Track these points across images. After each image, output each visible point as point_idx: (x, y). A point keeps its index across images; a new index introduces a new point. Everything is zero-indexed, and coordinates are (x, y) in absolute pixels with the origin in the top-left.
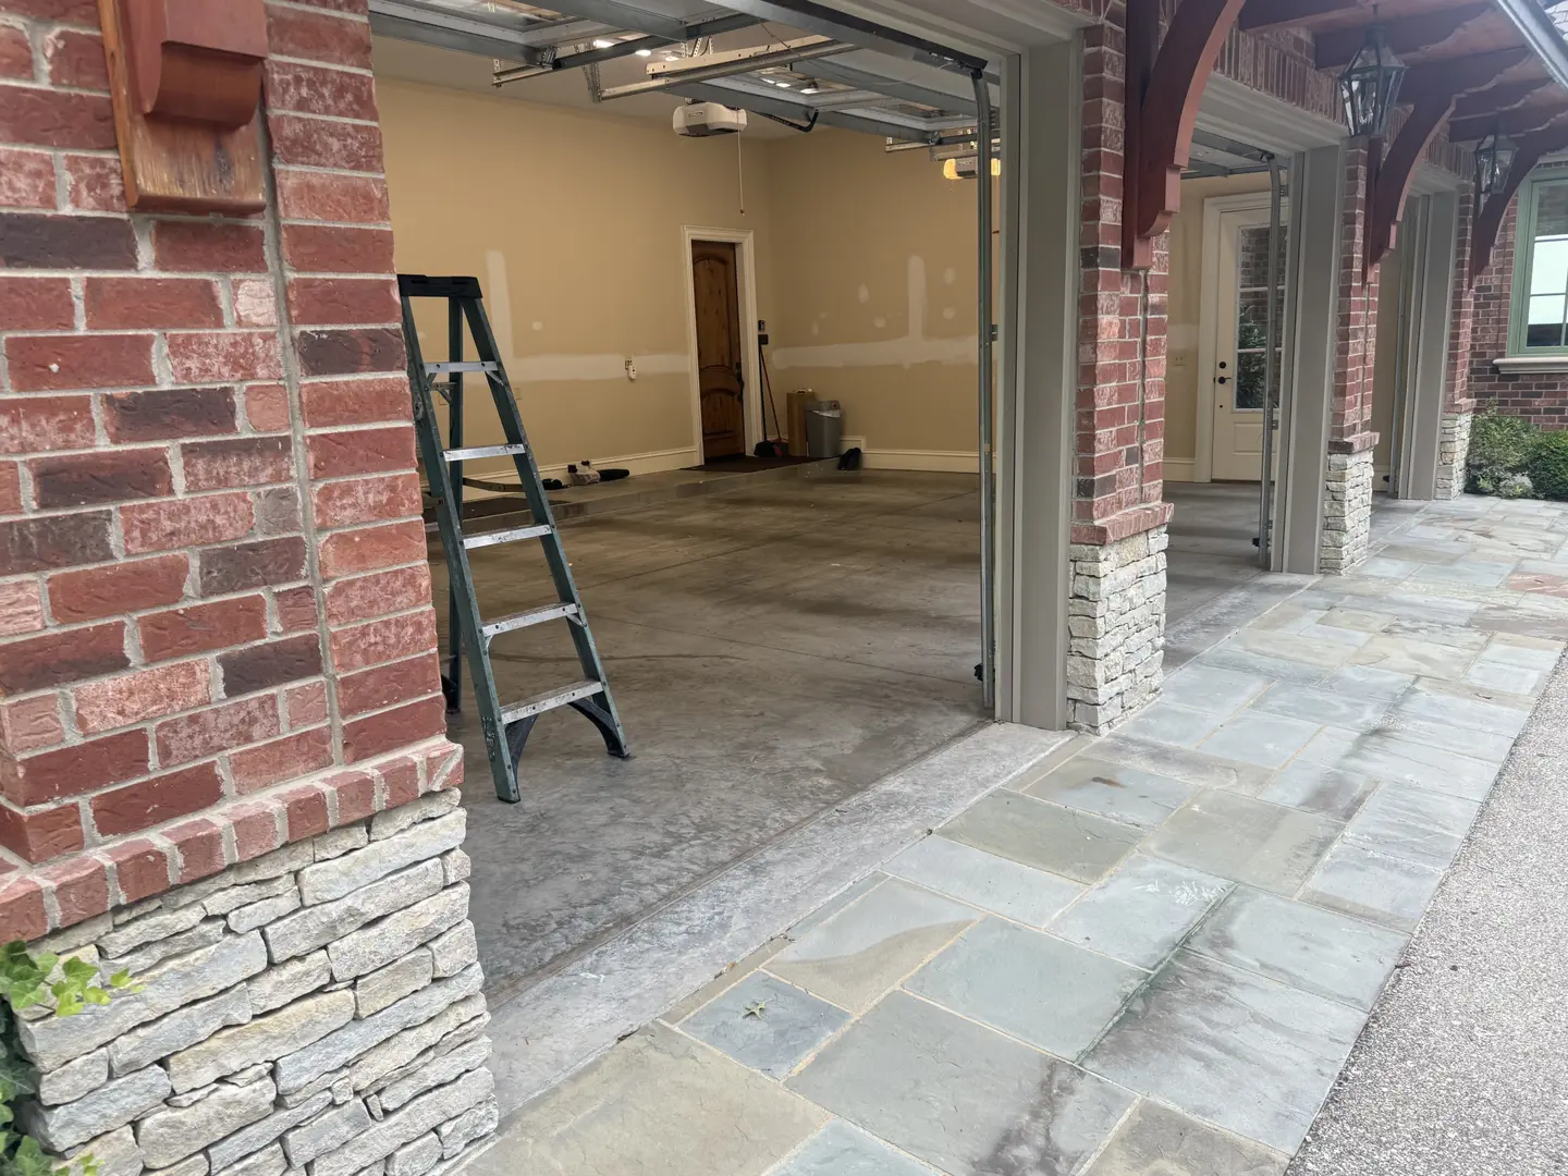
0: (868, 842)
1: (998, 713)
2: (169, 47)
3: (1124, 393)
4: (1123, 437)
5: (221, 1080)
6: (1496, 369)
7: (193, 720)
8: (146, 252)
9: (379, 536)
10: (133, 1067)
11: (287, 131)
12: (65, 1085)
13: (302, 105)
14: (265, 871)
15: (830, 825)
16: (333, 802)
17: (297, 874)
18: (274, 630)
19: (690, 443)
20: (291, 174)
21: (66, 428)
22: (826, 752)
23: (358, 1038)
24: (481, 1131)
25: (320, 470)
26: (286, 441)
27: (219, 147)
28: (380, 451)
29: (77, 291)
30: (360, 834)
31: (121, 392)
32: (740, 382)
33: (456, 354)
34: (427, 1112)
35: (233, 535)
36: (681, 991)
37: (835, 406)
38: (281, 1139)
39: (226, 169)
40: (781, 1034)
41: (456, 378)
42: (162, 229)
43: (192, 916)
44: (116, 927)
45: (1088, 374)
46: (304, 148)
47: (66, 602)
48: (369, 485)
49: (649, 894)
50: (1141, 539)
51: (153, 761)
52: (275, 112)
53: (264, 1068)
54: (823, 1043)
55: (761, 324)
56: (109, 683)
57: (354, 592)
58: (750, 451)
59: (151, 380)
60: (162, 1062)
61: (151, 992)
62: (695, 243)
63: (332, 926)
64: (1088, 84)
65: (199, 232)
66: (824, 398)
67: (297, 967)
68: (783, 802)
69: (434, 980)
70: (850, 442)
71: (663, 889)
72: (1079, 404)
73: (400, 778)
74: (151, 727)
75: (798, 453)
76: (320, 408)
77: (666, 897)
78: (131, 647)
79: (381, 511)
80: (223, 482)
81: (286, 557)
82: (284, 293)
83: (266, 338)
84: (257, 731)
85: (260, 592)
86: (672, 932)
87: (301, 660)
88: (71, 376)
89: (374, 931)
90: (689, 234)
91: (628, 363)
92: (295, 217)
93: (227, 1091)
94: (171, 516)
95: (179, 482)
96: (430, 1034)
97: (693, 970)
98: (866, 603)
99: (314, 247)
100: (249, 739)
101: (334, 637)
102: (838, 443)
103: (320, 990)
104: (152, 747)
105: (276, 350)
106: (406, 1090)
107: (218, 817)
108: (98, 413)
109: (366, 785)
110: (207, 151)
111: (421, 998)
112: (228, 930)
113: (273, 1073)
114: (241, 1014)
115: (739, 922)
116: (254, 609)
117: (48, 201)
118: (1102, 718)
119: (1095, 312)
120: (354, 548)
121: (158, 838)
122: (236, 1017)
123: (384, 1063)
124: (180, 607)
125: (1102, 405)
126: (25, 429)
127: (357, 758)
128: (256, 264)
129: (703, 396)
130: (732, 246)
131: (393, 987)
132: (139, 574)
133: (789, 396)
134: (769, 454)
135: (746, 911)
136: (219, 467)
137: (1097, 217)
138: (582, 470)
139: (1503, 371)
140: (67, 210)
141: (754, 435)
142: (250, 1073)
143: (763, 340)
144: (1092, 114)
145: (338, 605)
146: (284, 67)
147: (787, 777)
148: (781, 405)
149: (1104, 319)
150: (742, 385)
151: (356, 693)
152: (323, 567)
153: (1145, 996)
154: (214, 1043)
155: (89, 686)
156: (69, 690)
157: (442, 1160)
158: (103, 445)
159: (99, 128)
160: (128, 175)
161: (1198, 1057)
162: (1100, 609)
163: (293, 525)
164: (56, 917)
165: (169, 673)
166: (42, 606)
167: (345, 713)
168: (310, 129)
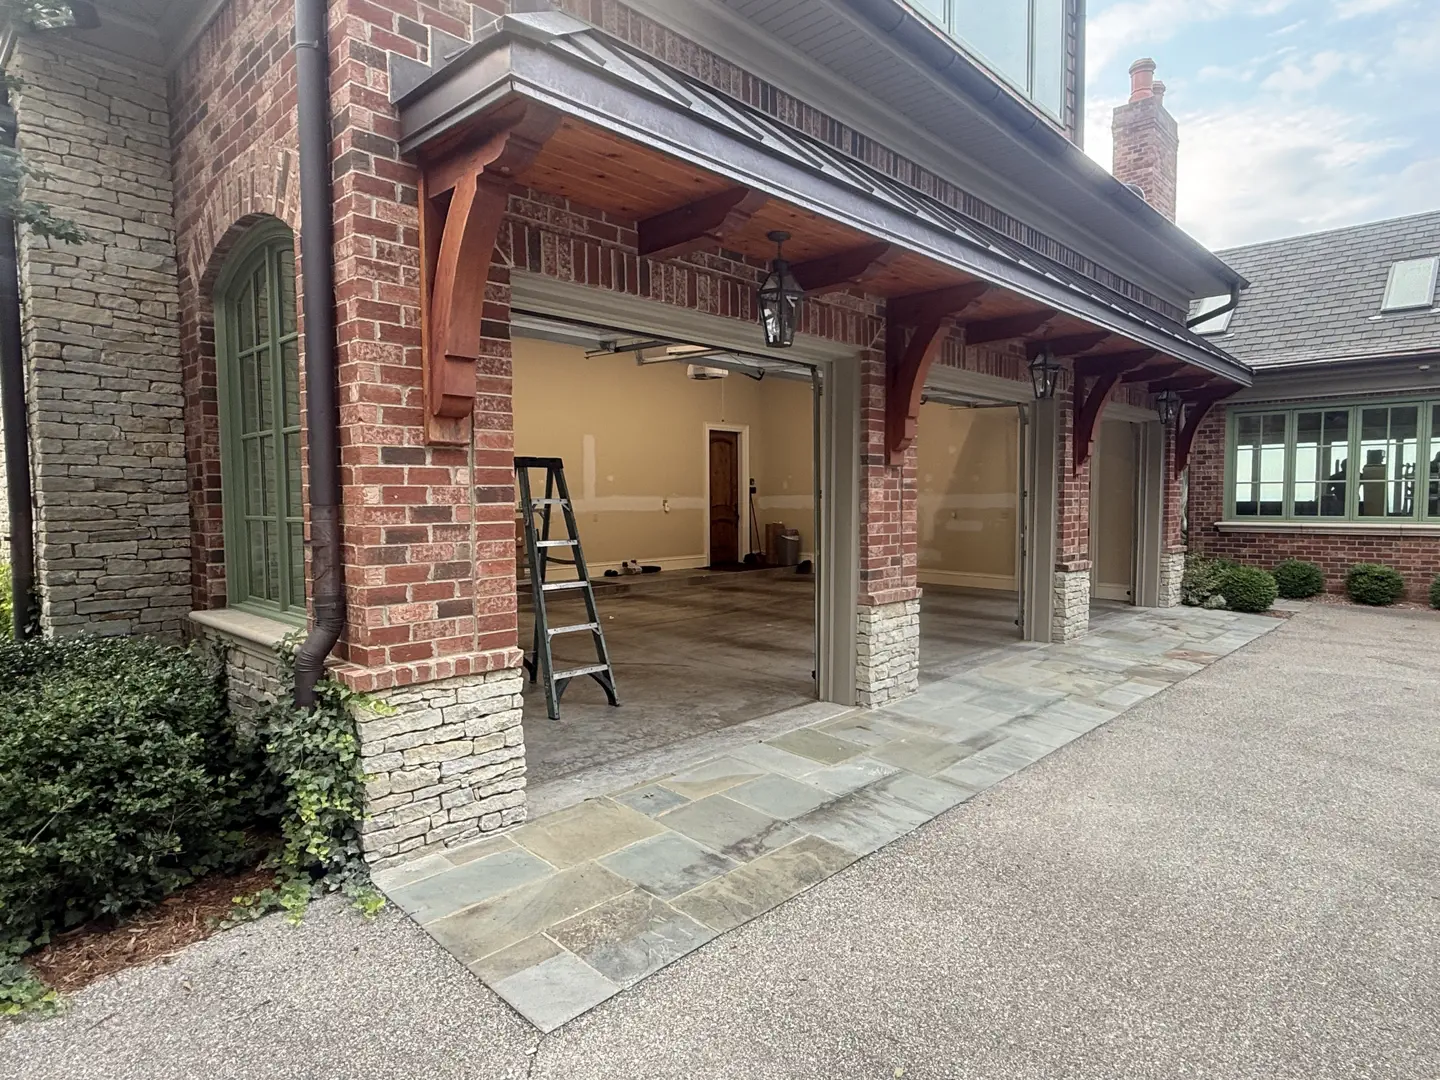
0: (728, 744)
1: (821, 697)
2: (445, 396)
3: (889, 528)
4: (887, 551)
5: (421, 765)
6: (1216, 528)
7: (426, 625)
8: (429, 459)
9: (500, 564)
10: (392, 750)
11: (480, 417)
12: (370, 749)
13: (485, 408)
14: (445, 686)
15: (711, 737)
16: (472, 663)
17: (456, 689)
18: (457, 596)
19: (702, 553)
20: (480, 432)
21: (397, 517)
22: (724, 709)
23: (473, 762)
24: (519, 819)
25: (479, 538)
26: (468, 526)
27: (457, 424)
28: (503, 532)
29: (406, 472)
30: (481, 678)
31: (415, 506)
32: (737, 516)
33: (549, 495)
34: (496, 803)
35: (447, 558)
36: (618, 788)
37: (796, 533)
38: (439, 795)
39: (458, 431)
40: (657, 804)
41: (548, 506)
42: (435, 451)
43: (418, 697)
44: (394, 695)
45: (865, 517)
46: (485, 423)
47: (392, 576)
48: (497, 544)
49: (613, 756)
50: (900, 605)
51: (411, 638)
52: (475, 412)
53: (437, 765)
54: (675, 808)
55: (752, 481)
56: (401, 607)
57: (487, 585)
58: (741, 560)
59: (426, 502)
60: (402, 751)
61: (401, 723)
62: (711, 431)
63: (467, 713)
64: (863, 377)
65: (447, 452)
66: (789, 528)
67: (452, 727)
68: (692, 727)
69: (505, 747)
70: (805, 557)
71: (620, 755)
72: (861, 532)
73: (498, 659)
74: (412, 625)
75: (771, 562)
76: (482, 515)
77: (619, 758)
78: (409, 596)
79: (500, 554)
80: (445, 539)
81: (464, 569)
82: (473, 471)
83: (466, 489)
84: (447, 633)
85: (453, 581)
86: (619, 769)
87: (466, 608)
88: (402, 500)
89: (483, 720)
90: (708, 427)
91: (665, 502)
92: (479, 447)
93: (422, 769)
94: (427, 550)
95: (431, 538)
96: (502, 769)
97: (625, 782)
98: (777, 644)
99: (486, 457)
100: (444, 635)
101: (479, 601)
102: (797, 556)
103: (460, 739)
104: (411, 632)
105: (468, 493)
106: (490, 790)
107: (431, 662)
108: (408, 513)
109: (485, 659)
110: (453, 425)
111: (499, 753)
112: (429, 706)
113: (439, 767)
114: (431, 740)
115: (652, 768)
116: (451, 586)
117: (401, 443)
118: (873, 699)
119: (867, 486)
120: (489, 568)
121: (411, 666)
122: (429, 741)
123: (483, 776)
124: (426, 583)
125: (872, 533)
126: (385, 517)
127: (482, 650)
128: (465, 464)
129: (712, 523)
130: (736, 434)
131: (489, 745)
132: (414, 569)
133: (767, 526)
134: (753, 562)
135: (657, 764)
136: (445, 534)
137: (868, 441)
138: (631, 566)
139: (1222, 530)
140: (406, 446)
141: (744, 549)
142: (431, 765)
143: (753, 490)
144: (865, 392)
145: (481, 589)
146: (481, 396)
147: (698, 718)
148: (762, 531)
149: (872, 491)
150: (737, 517)
151: (485, 624)
152: (477, 574)
153: (832, 804)
154: (420, 749)
155: (393, 607)
156: (387, 607)
157: (501, 826)
158: (408, 524)
159: (418, 418)
160: (426, 434)
161: (843, 824)
162: (872, 640)
163: (467, 557)
164: (375, 686)
165: (420, 606)
166: (382, 577)
167: (480, 630)
168: (488, 416)
